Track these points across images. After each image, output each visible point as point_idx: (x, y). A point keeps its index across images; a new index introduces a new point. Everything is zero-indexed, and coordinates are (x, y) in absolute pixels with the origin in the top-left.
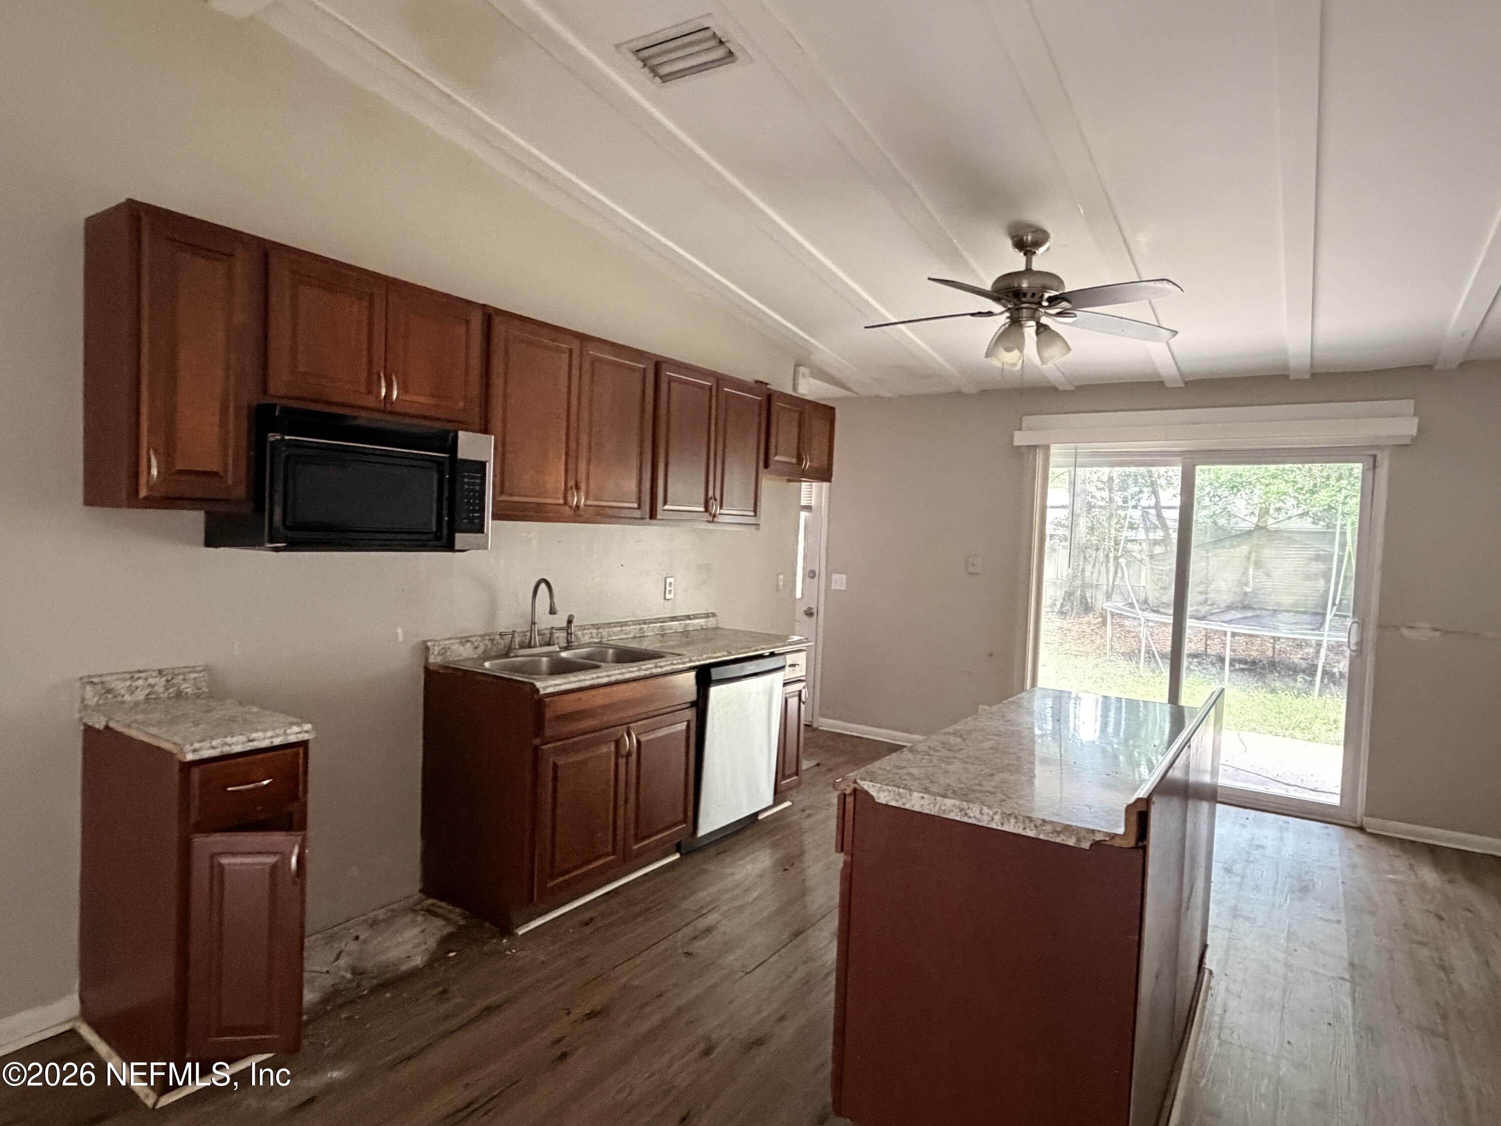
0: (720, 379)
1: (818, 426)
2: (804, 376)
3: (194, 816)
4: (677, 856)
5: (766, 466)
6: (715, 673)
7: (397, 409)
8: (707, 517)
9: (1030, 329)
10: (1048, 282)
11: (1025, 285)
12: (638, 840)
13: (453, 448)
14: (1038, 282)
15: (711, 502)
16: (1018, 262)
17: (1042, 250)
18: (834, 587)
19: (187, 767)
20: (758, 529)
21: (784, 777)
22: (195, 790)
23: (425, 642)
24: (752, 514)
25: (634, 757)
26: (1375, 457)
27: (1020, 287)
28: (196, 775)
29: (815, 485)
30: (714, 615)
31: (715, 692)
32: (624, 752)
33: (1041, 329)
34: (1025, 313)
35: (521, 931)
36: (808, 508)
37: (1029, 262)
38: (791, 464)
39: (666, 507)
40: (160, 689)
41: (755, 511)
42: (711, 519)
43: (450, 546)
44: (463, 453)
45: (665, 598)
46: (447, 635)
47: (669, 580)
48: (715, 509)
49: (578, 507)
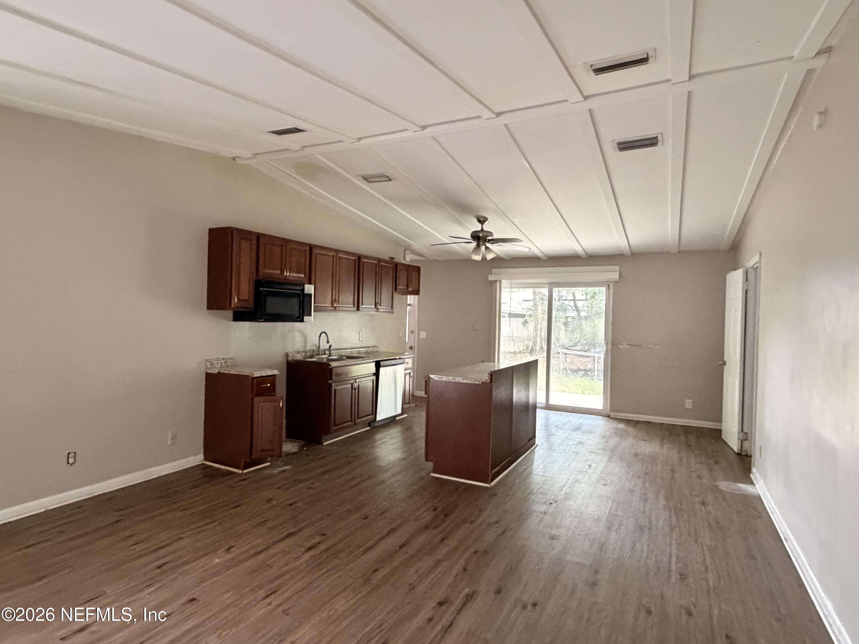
0: (379, 260)
1: (414, 274)
2: (408, 254)
3: (255, 393)
4: (369, 428)
5: (396, 290)
6: (382, 363)
7: (288, 278)
8: (375, 310)
9: (483, 248)
10: (488, 234)
11: (481, 235)
12: (358, 418)
13: (303, 290)
14: (485, 234)
15: (377, 304)
16: (478, 227)
17: (486, 223)
18: (421, 337)
19: (253, 378)
20: (393, 314)
21: (405, 404)
22: (255, 385)
23: (287, 353)
24: (391, 308)
25: (357, 390)
26: (609, 285)
27: (479, 236)
28: (255, 381)
29: (412, 296)
30: (376, 346)
31: (382, 370)
32: (354, 388)
33: (487, 248)
34: (481, 243)
35: (325, 444)
36: (410, 305)
37: (482, 227)
38: (403, 289)
39: (363, 306)
40: (223, 364)
41: (392, 307)
42: (377, 310)
43: (302, 321)
44: (306, 292)
45: (359, 340)
46: (293, 351)
47: (360, 333)
48: (379, 307)
49: (336, 307)
